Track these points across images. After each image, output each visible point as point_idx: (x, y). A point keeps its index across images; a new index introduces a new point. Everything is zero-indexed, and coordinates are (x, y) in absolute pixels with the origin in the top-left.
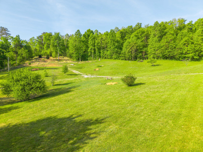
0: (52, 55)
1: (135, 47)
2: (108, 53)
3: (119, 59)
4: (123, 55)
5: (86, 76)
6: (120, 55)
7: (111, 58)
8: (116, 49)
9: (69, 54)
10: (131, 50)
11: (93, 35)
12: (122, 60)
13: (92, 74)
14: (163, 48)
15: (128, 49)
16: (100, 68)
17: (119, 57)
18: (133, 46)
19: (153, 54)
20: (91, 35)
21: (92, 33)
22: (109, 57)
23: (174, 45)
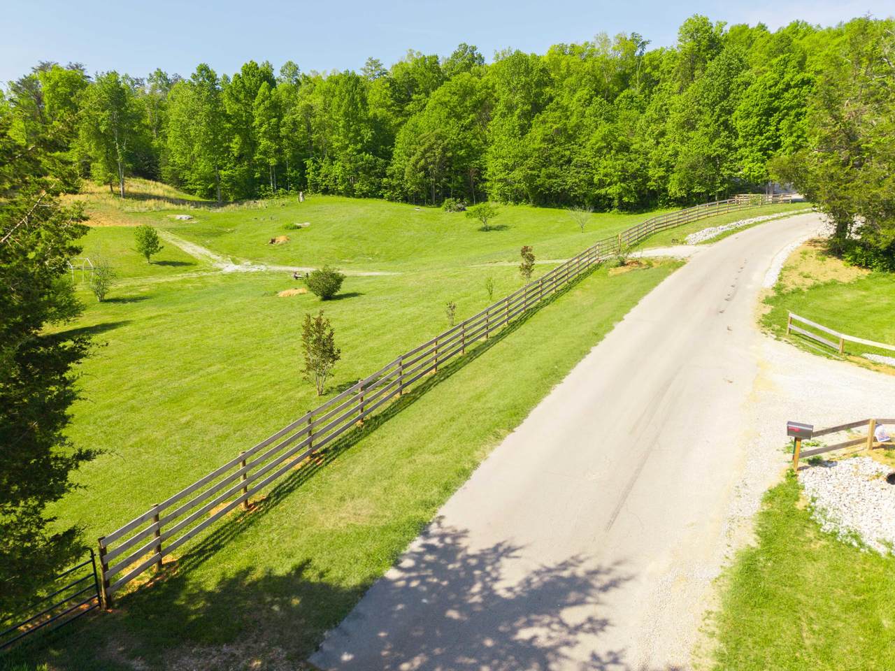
0: (94, 172)
1: (438, 152)
2: (337, 170)
3: (382, 197)
4: (395, 182)
5: (230, 268)
6: (385, 180)
7: (350, 193)
8: (368, 157)
9: (170, 168)
10: (422, 162)
11: (270, 90)
12: (391, 199)
13: (255, 259)
14: (530, 162)
15: (413, 159)
16: (292, 233)
17: (379, 188)
18: (431, 148)
19: (500, 180)
20: (261, 90)
21: (265, 84)
22: (341, 188)
23: (568, 153)
